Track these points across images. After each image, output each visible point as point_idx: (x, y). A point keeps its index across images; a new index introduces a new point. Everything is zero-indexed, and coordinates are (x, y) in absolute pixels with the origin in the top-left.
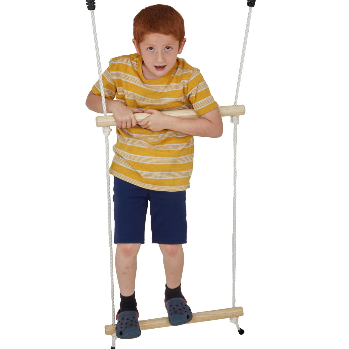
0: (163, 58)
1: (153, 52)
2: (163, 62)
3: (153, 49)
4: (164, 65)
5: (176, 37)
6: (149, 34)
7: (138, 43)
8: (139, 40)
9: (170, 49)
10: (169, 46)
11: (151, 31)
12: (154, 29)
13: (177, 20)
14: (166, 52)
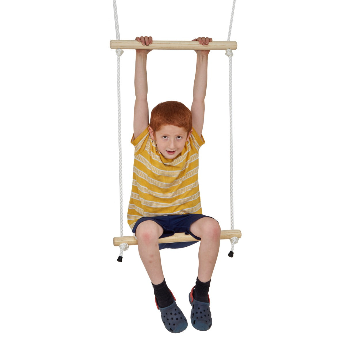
0: (175, 145)
1: (167, 140)
2: (174, 148)
3: (167, 138)
4: (174, 150)
5: (186, 129)
6: (165, 125)
7: (155, 131)
8: (156, 129)
9: (181, 138)
10: (180, 136)
11: (167, 123)
12: (170, 122)
13: (188, 115)
14: (177, 140)
